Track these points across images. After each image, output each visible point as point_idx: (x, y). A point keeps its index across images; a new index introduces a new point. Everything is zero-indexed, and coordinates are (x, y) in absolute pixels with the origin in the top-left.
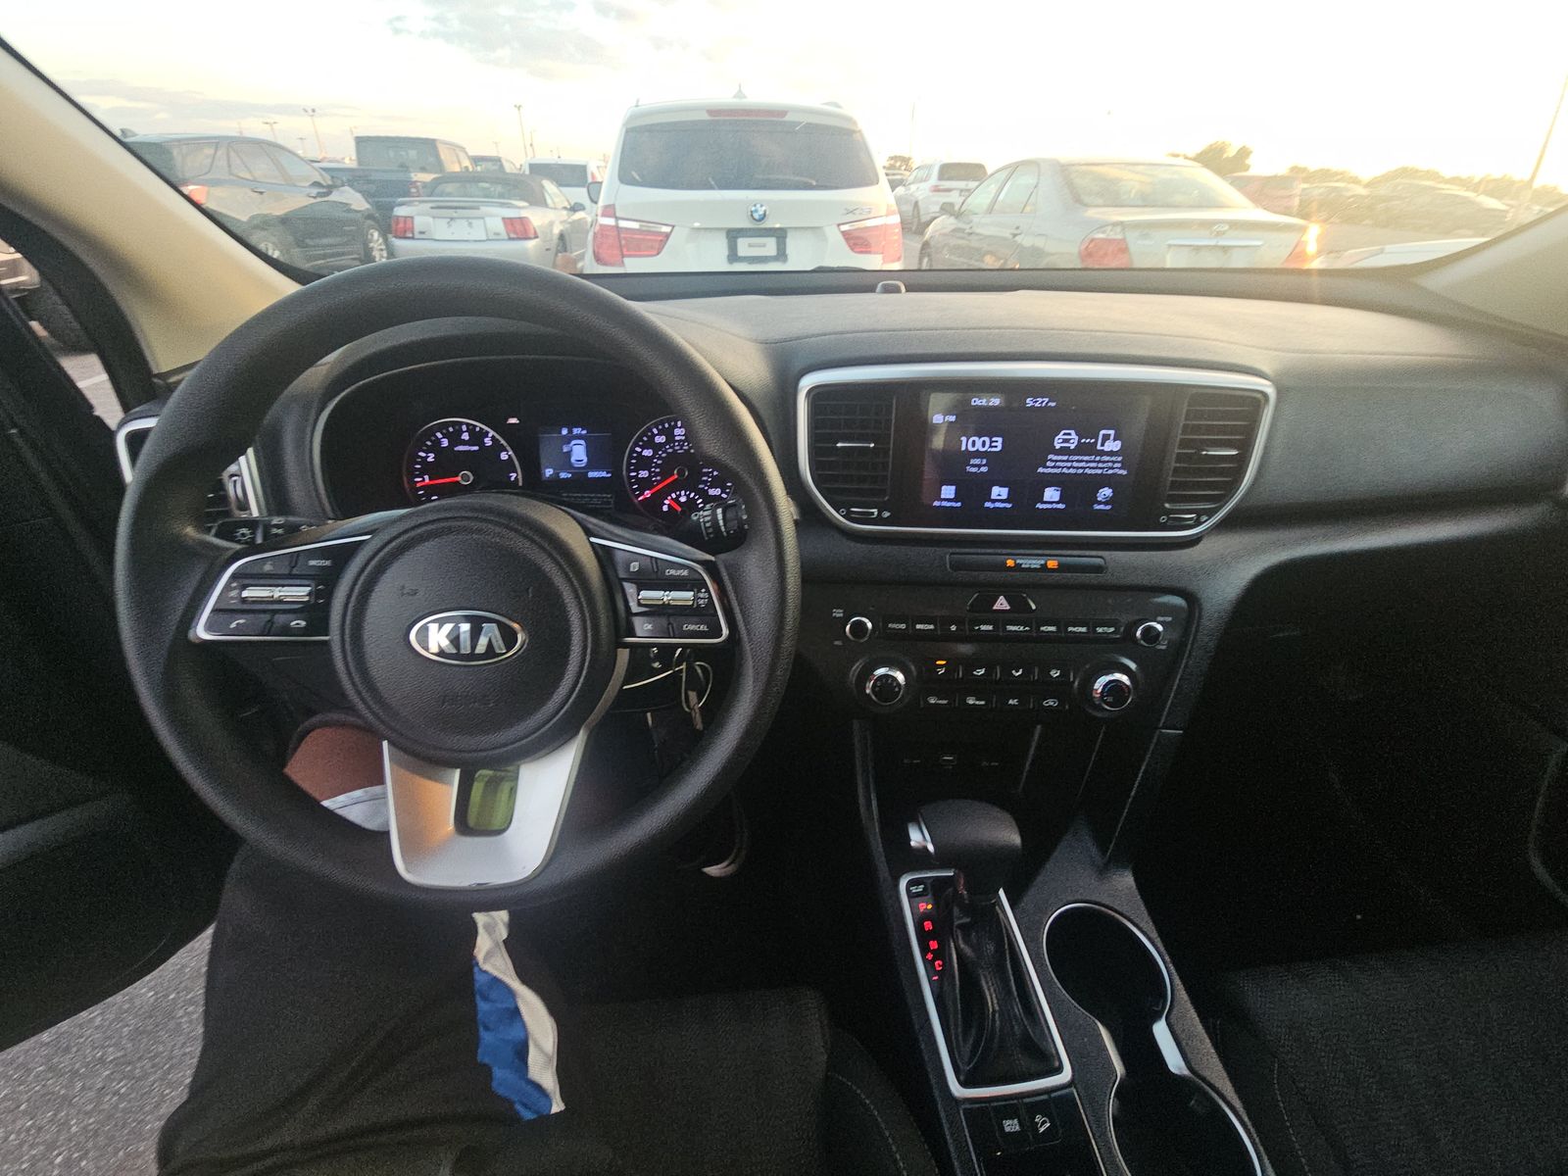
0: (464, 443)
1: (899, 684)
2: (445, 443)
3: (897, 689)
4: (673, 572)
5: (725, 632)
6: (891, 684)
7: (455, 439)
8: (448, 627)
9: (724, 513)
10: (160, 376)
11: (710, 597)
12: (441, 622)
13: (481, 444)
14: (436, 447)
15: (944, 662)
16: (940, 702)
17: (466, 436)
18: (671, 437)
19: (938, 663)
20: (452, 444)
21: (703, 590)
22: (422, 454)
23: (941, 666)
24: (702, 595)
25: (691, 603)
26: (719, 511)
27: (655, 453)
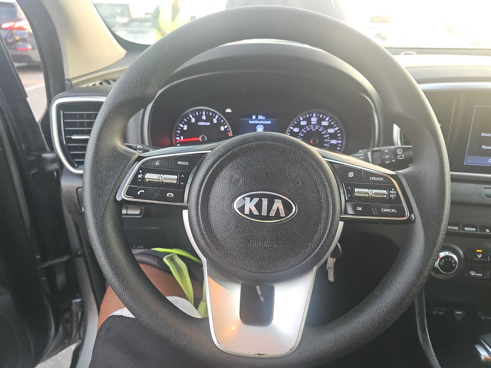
0: (203, 121)
1: (455, 262)
2: (193, 120)
3: (454, 265)
4: (374, 178)
5: (407, 213)
6: (451, 261)
7: (199, 119)
8: (256, 200)
9: (372, 155)
10: (68, 80)
11: (397, 194)
12: (252, 197)
13: (212, 122)
14: (189, 123)
15: (481, 251)
16: (477, 275)
17: (204, 118)
18: (309, 123)
19: (478, 251)
20: (197, 121)
21: (393, 189)
22: (181, 126)
23: (479, 253)
24: (392, 192)
25: (385, 196)
26: (369, 153)
27: (300, 130)
